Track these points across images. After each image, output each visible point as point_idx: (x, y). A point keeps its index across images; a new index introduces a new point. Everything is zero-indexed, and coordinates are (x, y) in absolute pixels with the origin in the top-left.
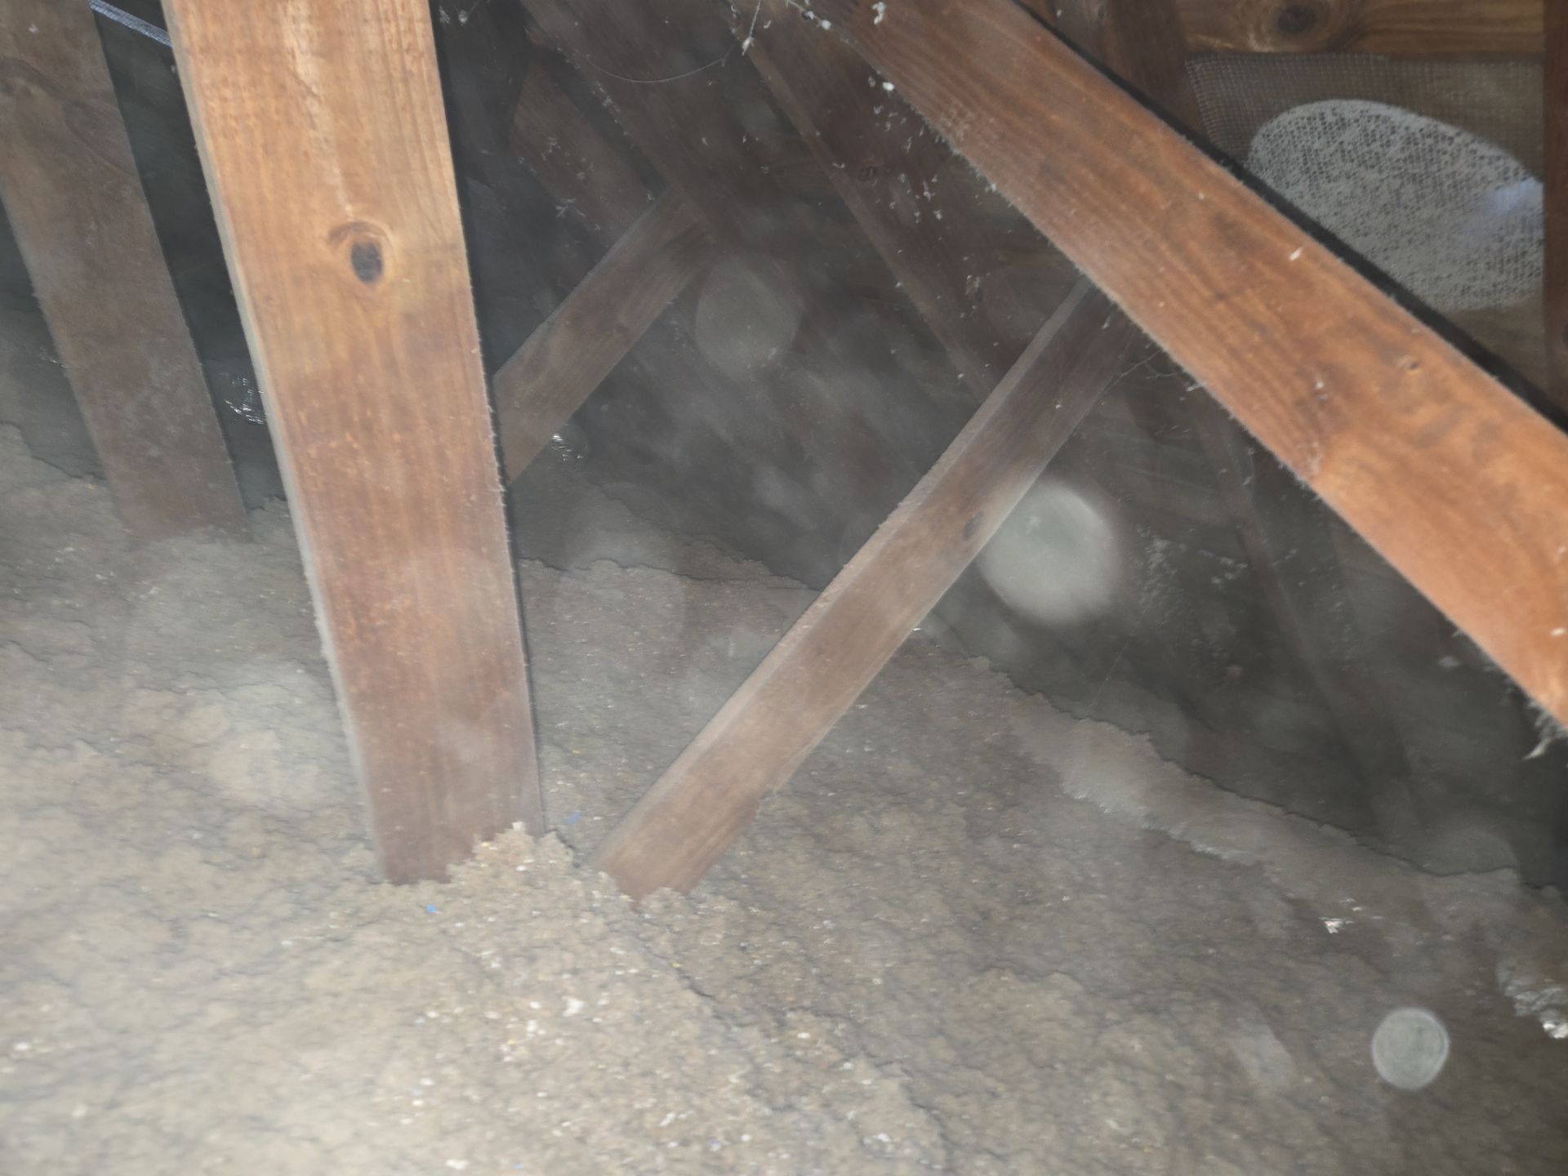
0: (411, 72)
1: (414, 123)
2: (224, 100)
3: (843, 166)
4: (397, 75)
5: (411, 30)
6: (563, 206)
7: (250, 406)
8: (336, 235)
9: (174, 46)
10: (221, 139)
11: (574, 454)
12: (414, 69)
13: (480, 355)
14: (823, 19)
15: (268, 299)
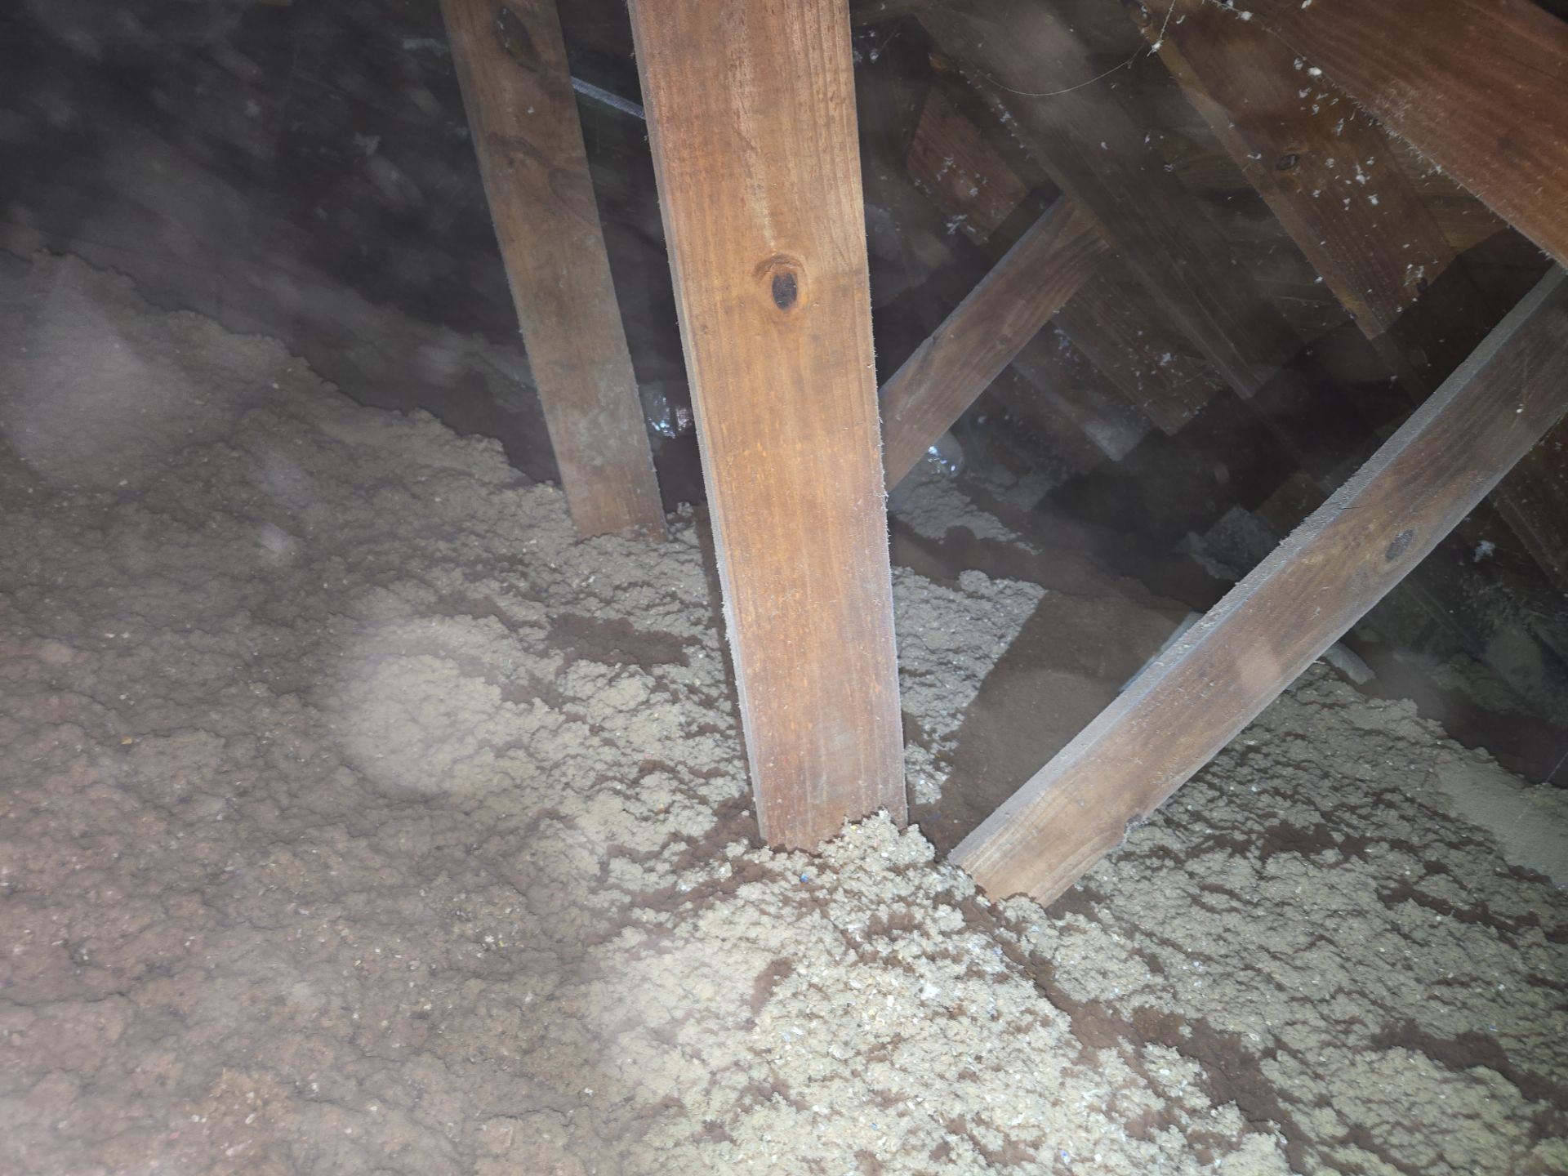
0: (833, 117)
1: (833, 161)
2: (682, 160)
3: (1259, 157)
4: (821, 121)
5: (836, 80)
6: (955, 223)
7: (666, 422)
8: (760, 269)
9: (647, 119)
10: (678, 194)
11: (948, 466)
12: (836, 114)
13: (874, 370)
14: (1243, 10)
15: (704, 327)
